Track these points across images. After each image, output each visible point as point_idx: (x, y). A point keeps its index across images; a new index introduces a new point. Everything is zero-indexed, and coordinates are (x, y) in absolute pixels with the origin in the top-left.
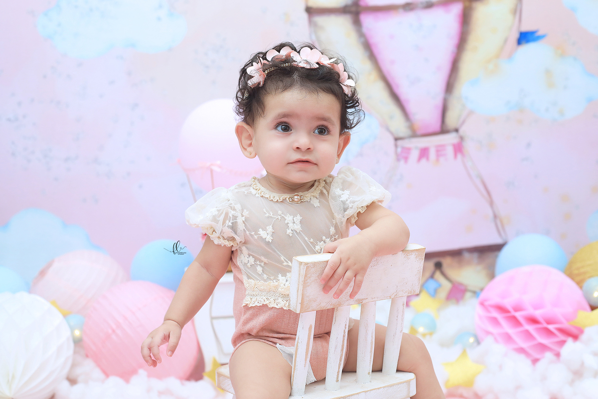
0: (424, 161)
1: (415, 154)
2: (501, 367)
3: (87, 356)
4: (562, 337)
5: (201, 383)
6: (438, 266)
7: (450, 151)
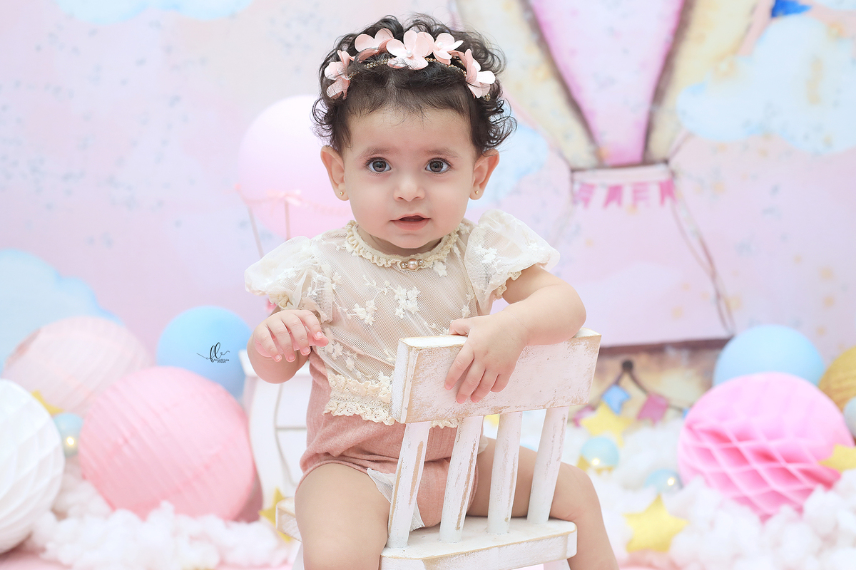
0: (613, 205)
1: (600, 195)
2: (712, 524)
3: (84, 477)
4: (807, 483)
5: (255, 526)
6: (628, 367)
7: (654, 192)
